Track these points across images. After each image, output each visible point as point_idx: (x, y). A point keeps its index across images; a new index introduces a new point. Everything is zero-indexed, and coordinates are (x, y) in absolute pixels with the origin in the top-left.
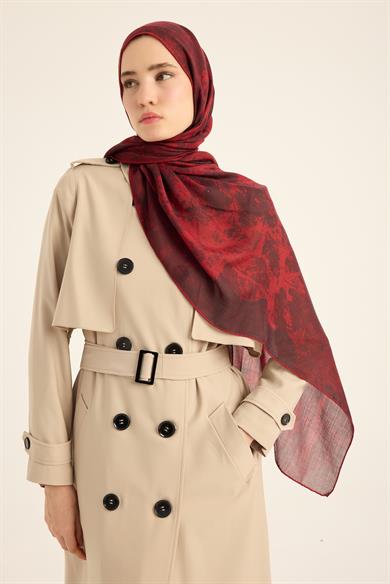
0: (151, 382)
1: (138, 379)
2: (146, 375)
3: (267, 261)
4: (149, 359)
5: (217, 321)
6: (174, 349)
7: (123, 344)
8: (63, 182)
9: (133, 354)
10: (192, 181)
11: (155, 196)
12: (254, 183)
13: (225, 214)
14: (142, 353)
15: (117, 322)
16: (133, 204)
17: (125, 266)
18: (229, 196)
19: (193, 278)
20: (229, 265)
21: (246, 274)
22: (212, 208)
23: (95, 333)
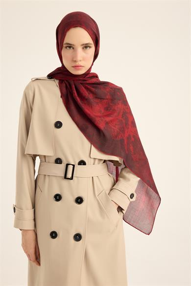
0: (72, 178)
1: (65, 177)
2: (69, 175)
3: (124, 121)
4: (70, 168)
5: (102, 149)
6: (82, 163)
7: (58, 161)
8: (28, 88)
9: (63, 166)
10: (89, 87)
11: (72, 94)
12: (117, 86)
13: (105, 100)
14: (67, 165)
15: (55, 151)
16: (61, 97)
17: (58, 125)
18: (106, 92)
19: (91, 129)
20: (107, 123)
21: (115, 127)
22: (98, 98)
23: (45, 156)
